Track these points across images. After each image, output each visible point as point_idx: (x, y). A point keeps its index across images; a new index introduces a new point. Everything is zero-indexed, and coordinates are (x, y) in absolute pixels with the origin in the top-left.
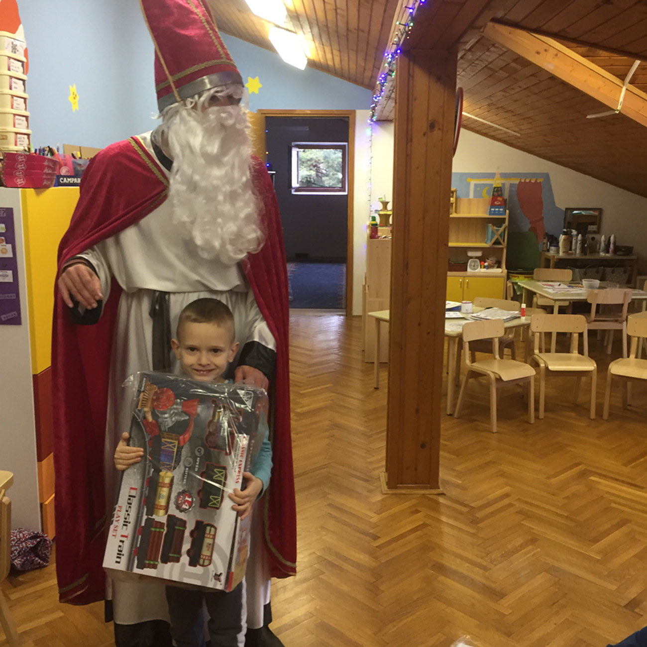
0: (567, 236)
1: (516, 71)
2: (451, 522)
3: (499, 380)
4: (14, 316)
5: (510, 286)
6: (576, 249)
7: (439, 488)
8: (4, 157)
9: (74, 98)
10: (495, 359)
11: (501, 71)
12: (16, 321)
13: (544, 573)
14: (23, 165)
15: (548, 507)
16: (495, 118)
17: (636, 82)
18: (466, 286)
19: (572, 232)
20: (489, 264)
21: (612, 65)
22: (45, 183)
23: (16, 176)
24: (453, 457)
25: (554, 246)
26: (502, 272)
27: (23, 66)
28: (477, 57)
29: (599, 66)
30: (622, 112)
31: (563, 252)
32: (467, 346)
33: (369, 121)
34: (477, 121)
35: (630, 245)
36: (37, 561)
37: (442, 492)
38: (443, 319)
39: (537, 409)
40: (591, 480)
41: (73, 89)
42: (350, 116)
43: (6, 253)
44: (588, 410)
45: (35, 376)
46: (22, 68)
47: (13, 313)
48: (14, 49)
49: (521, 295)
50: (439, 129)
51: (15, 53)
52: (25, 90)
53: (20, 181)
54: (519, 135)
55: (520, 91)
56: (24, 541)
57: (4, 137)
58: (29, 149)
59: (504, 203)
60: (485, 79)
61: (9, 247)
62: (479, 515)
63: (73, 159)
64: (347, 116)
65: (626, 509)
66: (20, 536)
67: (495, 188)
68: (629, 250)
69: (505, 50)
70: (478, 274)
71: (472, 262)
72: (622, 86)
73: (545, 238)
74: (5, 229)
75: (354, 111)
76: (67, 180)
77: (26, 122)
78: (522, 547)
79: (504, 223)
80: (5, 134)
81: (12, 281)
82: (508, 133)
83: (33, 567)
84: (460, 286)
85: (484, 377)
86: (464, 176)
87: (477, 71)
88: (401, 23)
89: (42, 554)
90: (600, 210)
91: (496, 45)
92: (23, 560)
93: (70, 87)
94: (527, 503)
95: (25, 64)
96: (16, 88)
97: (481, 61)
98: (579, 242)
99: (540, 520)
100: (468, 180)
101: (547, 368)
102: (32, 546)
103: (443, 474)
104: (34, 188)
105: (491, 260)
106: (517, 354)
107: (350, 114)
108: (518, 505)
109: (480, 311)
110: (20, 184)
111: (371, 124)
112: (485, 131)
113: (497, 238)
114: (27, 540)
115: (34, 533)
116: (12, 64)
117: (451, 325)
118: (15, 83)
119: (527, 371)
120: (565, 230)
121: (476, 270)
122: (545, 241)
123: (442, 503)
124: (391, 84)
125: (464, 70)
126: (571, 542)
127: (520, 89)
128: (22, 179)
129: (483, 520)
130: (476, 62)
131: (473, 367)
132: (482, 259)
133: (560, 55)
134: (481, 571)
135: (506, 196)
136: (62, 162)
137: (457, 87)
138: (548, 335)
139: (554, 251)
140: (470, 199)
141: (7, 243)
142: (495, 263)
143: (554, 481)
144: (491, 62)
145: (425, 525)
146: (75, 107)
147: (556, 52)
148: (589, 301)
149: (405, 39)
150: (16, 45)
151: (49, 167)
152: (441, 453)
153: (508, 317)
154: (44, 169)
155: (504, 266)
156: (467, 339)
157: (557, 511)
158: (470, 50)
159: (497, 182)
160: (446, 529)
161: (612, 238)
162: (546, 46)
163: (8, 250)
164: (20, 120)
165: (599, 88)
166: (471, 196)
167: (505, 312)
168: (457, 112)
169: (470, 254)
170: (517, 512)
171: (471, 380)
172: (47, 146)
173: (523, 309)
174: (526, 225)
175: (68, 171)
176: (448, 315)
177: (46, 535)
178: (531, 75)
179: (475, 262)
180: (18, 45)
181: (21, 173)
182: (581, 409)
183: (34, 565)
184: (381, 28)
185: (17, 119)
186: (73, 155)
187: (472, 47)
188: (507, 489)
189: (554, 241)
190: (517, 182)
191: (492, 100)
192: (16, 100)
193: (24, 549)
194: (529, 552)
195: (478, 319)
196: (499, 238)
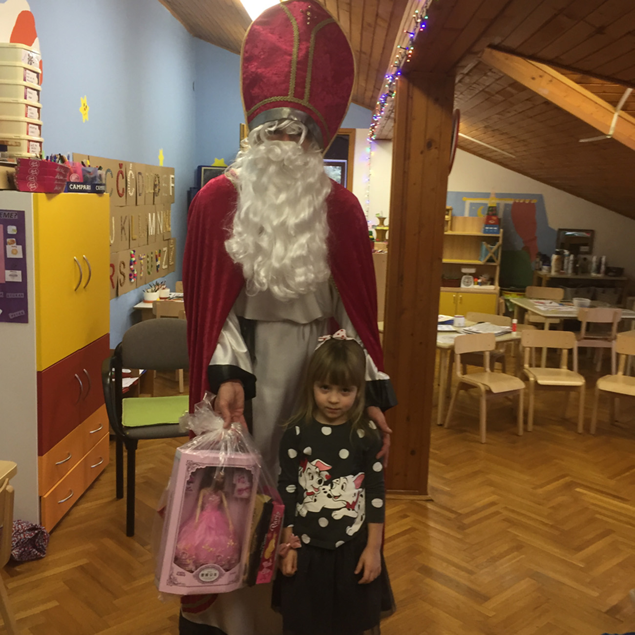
0: (559, 256)
1: (512, 95)
2: (438, 527)
3: (489, 392)
4: (22, 314)
5: (502, 302)
6: (567, 269)
7: (427, 495)
8: (18, 162)
9: (85, 110)
10: (486, 371)
11: (497, 95)
12: (23, 319)
13: (527, 579)
14: (36, 171)
15: (533, 516)
16: (491, 140)
17: (628, 109)
18: (459, 301)
19: (564, 252)
20: (482, 281)
21: (604, 92)
22: (56, 188)
23: (29, 181)
24: (442, 465)
25: (547, 265)
26: (495, 289)
27: (38, 77)
28: (475, 81)
29: (592, 92)
30: (614, 137)
31: (556, 271)
32: (458, 359)
33: (368, 140)
34: (473, 142)
35: (621, 266)
36: (34, 552)
37: (430, 499)
38: (436, 332)
39: (525, 422)
40: (577, 491)
41: (84, 101)
42: (350, 135)
43: (15, 254)
44: (576, 424)
45: (39, 373)
46: (36, 79)
47: (21, 312)
48: (30, 61)
49: (513, 312)
50: (436, 148)
51: (31, 64)
52: (39, 100)
53: (32, 186)
54: (514, 157)
55: (515, 115)
56: (22, 533)
57: (18, 144)
58: (41, 156)
59: (499, 223)
60: (482, 102)
61: (20, 248)
62: (467, 521)
63: (83, 167)
64: (348, 134)
65: (610, 520)
66: (18, 528)
67: (490, 207)
68: (619, 271)
69: (502, 75)
70: (472, 290)
71: (466, 278)
72: (613, 111)
73: (537, 257)
74: (16, 232)
75: (354, 130)
76: (76, 187)
77: (38, 131)
78: (507, 553)
79: (498, 241)
80: (18, 141)
81: (21, 281)
82: (504, 154)
83: (30, 559)
84: (453, 301)
85: (475, 389)
86: (460, 195)
87: (474, 94)
88: (402, 47)
89: (39, 545)
90: (592, 232)
91: (493, 70)
92: (20, 551)
93: (82, 98)
94: (513, 511)
95: (40, 75)
96: (31, 98)
97: (478, 85)
98: (571, 262)
99: (526, 528)
100: (464, 199)
101: (536, 382)
102: (29, 537)
103: (432, 481)
104: (46, 193)
105: (485, 277)
106: (507, 369)
107: (351, 133)
108: (506, 513)
109: (474, 325)
110: (32, 189)
111: (370, 143)
112: (481, 152)
113: (491, 257)
114: (24, 531)
115: (32, 525)
116: (27, 75)
117: (443, 337)
118: (30, 93)
119: (517, 384)
120: (557, 250)
121: (469, 286)
122: (538, 260)
123: (430, 509)
124: (390, 105)
125: (461, 93)
126: (556, 550)
127: (516, 113)
128: (34, 184)
129: (470, 525)
130: (474, 86)
131: (464, 379)
132: (476, 276)
133: (554, 80)
134: (466, 575)
135: (500, 215)
136: (72, 170)
137: (454, 110)
138: (539, 350)
139: (547, 270)
140: (465, 218)
141: (17, 244)
142: (489, 280)
143: (540, 491)
144: (488, 86)
145: (412, 530)
146: (85, 118)
147: (550, 78)
148: (580, 319)
149: (406, 62)
150: (32, 58)
151: (60, 173)
152: (431, 461)
153: (499, 332)
154: (56, 175)
155: (497, 283)
156: (459, 351)
157: (543, 521)
158: (467, 74)
159: (492, 202)
160: (433, 534)
161: (604, 259)
162: (541, 73)
163: (18, 251)
164: (33, 128)
165: (592, 114)
166: (467, 214)
167: (497, 327)
168: (453, 132)
169: (464, 270)
170: (504, 520)
171: (462, 392)
172: (58, 154)
173: (514, 324)
174: (519, 244)
175: (78, 178)
176: (440, 328)
177: (44, 528)
178: (527, 100)
179: (468, 278)
180: (34, 57)
181: (34, 178)
182: (569, 424)
183: (31, 556)
184: (383, 51)
185: (31, 127)
186: (82, 163)
187: (470, 71)
188: (493, 498)
189: (546, 260)
190: (511, 202)
191: (488, 123)
192: (30, 109)
193: (22, 541)
194: (515, 558)
195: (470, 333)
196: (493, 256)
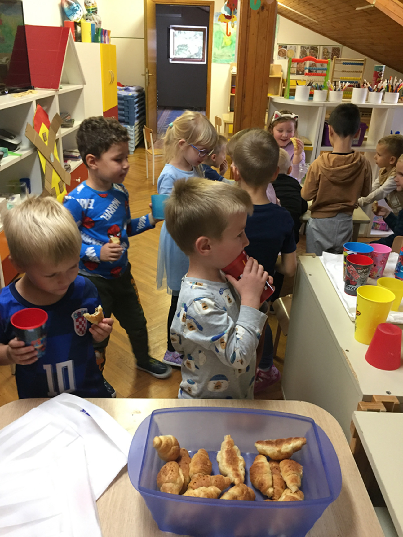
16: (303, 9)
30: (375, 6)
34: (291, 11)
42: (211, 6)
54: (317, 22)
75: (214, 2)
82: (311, 20)
107: (211, 4)
112: (296, 19)
